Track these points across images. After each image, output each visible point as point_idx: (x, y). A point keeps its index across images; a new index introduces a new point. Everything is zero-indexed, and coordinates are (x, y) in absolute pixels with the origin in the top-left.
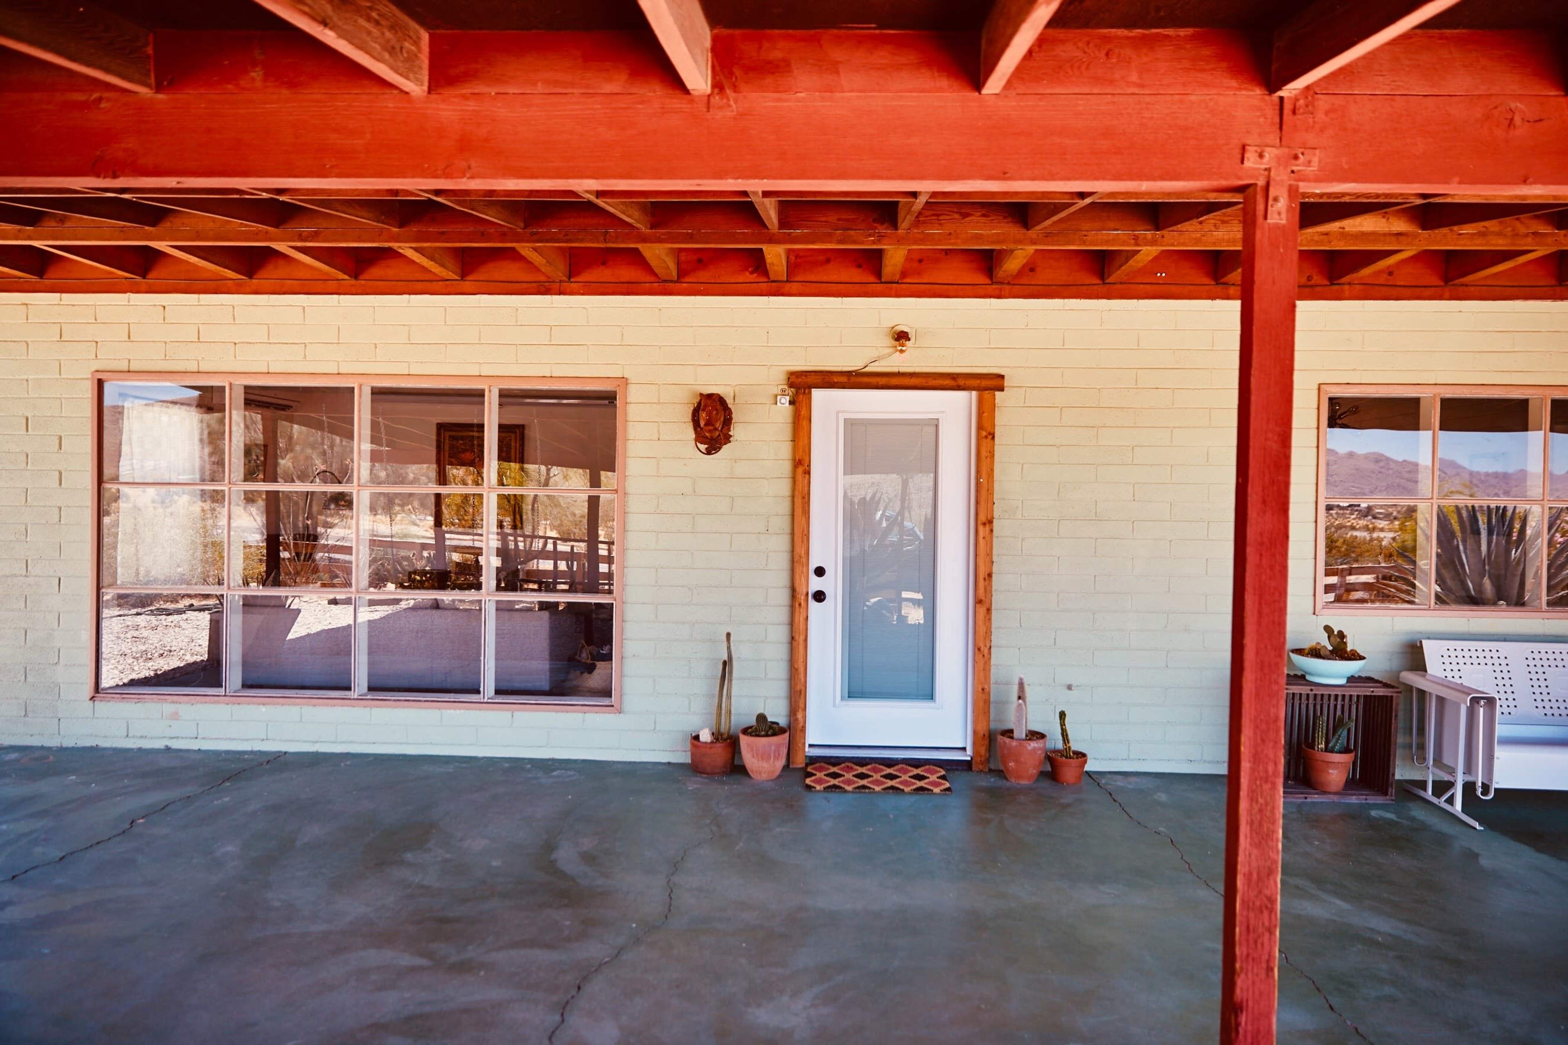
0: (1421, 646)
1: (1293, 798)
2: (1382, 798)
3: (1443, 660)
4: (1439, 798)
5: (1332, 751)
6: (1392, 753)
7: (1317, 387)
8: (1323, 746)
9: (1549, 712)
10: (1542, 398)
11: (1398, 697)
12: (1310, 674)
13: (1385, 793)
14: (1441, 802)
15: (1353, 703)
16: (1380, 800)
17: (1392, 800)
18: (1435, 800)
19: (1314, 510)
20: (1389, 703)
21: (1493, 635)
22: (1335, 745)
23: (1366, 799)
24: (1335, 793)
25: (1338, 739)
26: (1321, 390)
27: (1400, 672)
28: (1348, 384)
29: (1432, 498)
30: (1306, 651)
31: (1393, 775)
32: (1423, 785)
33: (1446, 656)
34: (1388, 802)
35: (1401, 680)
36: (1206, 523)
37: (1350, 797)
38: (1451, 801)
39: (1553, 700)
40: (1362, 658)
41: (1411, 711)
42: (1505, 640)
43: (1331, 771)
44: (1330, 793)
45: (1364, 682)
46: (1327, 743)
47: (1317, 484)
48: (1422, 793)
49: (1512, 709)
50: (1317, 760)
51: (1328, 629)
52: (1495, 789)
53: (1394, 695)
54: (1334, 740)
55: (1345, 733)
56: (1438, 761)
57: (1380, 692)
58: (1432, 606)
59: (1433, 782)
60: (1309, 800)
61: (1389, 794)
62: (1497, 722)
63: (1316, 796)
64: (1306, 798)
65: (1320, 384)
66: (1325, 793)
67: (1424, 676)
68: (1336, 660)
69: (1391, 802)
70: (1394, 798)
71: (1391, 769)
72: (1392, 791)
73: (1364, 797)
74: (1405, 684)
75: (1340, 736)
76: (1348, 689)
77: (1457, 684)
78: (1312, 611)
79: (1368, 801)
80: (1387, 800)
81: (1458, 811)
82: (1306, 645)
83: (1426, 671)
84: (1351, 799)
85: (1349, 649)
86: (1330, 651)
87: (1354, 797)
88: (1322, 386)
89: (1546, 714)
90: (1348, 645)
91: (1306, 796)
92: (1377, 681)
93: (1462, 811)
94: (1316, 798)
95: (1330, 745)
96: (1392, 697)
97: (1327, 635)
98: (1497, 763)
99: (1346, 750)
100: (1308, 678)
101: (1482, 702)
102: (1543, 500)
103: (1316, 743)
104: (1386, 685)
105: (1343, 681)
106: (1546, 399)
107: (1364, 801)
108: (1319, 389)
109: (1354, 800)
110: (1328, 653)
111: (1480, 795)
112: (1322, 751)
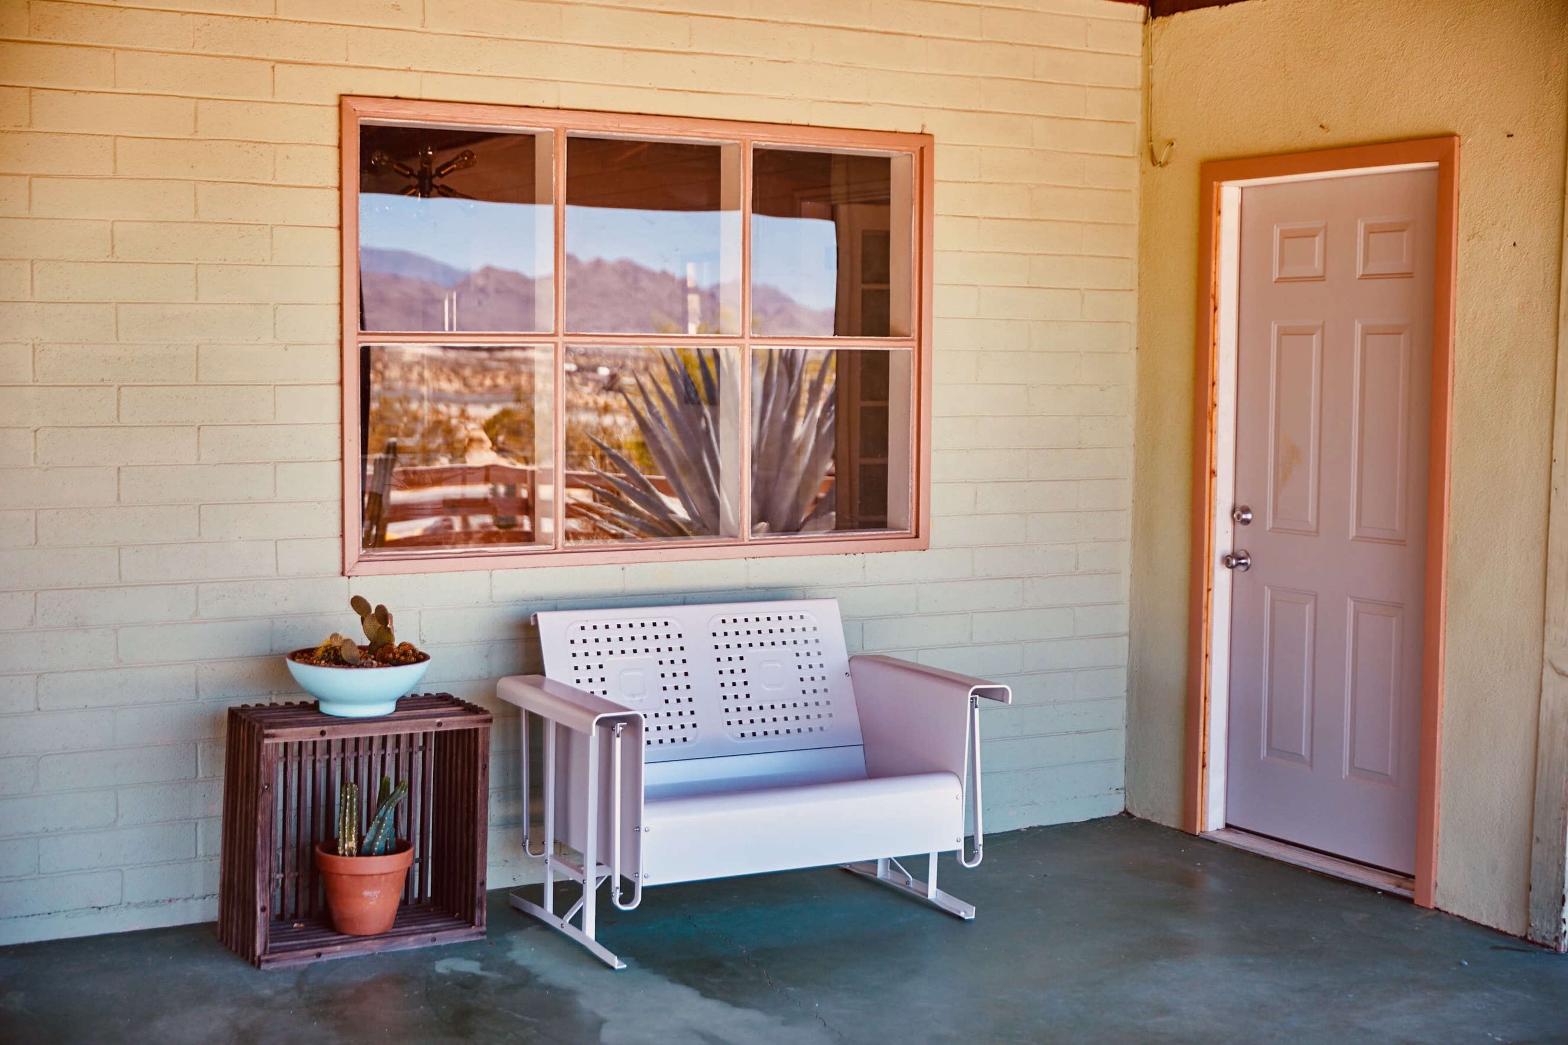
0: (536, 626)
1: (295, 958)
2: (462, 932)
3: (573, 649)
4: (561, 917)
5: (369, 854)
6: (479, 840)
7: (335, 102)
8: (352, 844)
9: (748, 730)
10: (739, 145)
11: (487, 730)
12: (326, 700)
13: (469, 921)
14: (563, 924)
15: (415, 749)
16: (458, 936)
17: (482, 933)
18: (555, 922)
19: (338, 358)
20: (473, 745)
21: (663, 594)
22: (375, 838)
23: (434, 940)
24: (381, 936)
25: (379, 827)
26: (344, 106)
27: (499, 678)
28: (396, 98)
29: (555, 335)
30: (319, 653)
31: (483, 884)
32: (535, 893)
33: (578, 641)
34: (474, 939)
35: (499, 695)
36: (114, 390)
37: (404, 940)
38: (577, 921)
39: (755, 708)
40: (421, 658)
41: (518, 752)
42: (684, 603)
43: (366, 893)
44: (366, 937)
45: (432, 707)
46: (360, 839)
47: (341, 304)
48: (537, 911)
49: (689, 732)
50: (342, 875)
51: (358, 604)
52: (644, 889)
53: (480, 726)
54: (373, 829)
55: (391, 813)
56: (561, 845)
57: (455, 723)
58: (559, 545)
59: (556, 885)
60: (324, 958)
61: (477, 921)
62: (643, 761)
63: (339, 948)
64: (319, 955)
65: (341, 95)
66: (360, 938)
67: (539, 686)
68: (371, 666)
69: (480, 938)
70: (484, 929)
71: (478, 874)
72: (482, 915)
73: (430, 935)
74: (505, 703)
75: (382, 820)
76: (394, 723)
77: (584, 694)
78: (337, 568)
79: (436, 944)
80: (471, 935)
81: (587, 939)
82: (320, 641)
83: (543, 673)
84: (406, 944)
85: (396, 644)
86: (361, 648)
87: (411, 939)
88: (345, 99)
89: (743, 735)
90: (395, 634)
91: (319, 950)
92: (457, 702)
93: (597, 939)
94: (339, 952)
95: (366, 841)
96: (476, 730)
97: (359, 617)
98: (645, 838)
99: (400, 846)
100: (325, 708)
101: (619, 728)
102: (742, 337)
103: (341, 840)
104: (470, 709)
105: (388, 709)
106: (745, 146)
107: (430, 944)
108: (340, 106)
109: (411, 944)
110: (357, 653)
111: (617, 903)
112: (351, 855)
